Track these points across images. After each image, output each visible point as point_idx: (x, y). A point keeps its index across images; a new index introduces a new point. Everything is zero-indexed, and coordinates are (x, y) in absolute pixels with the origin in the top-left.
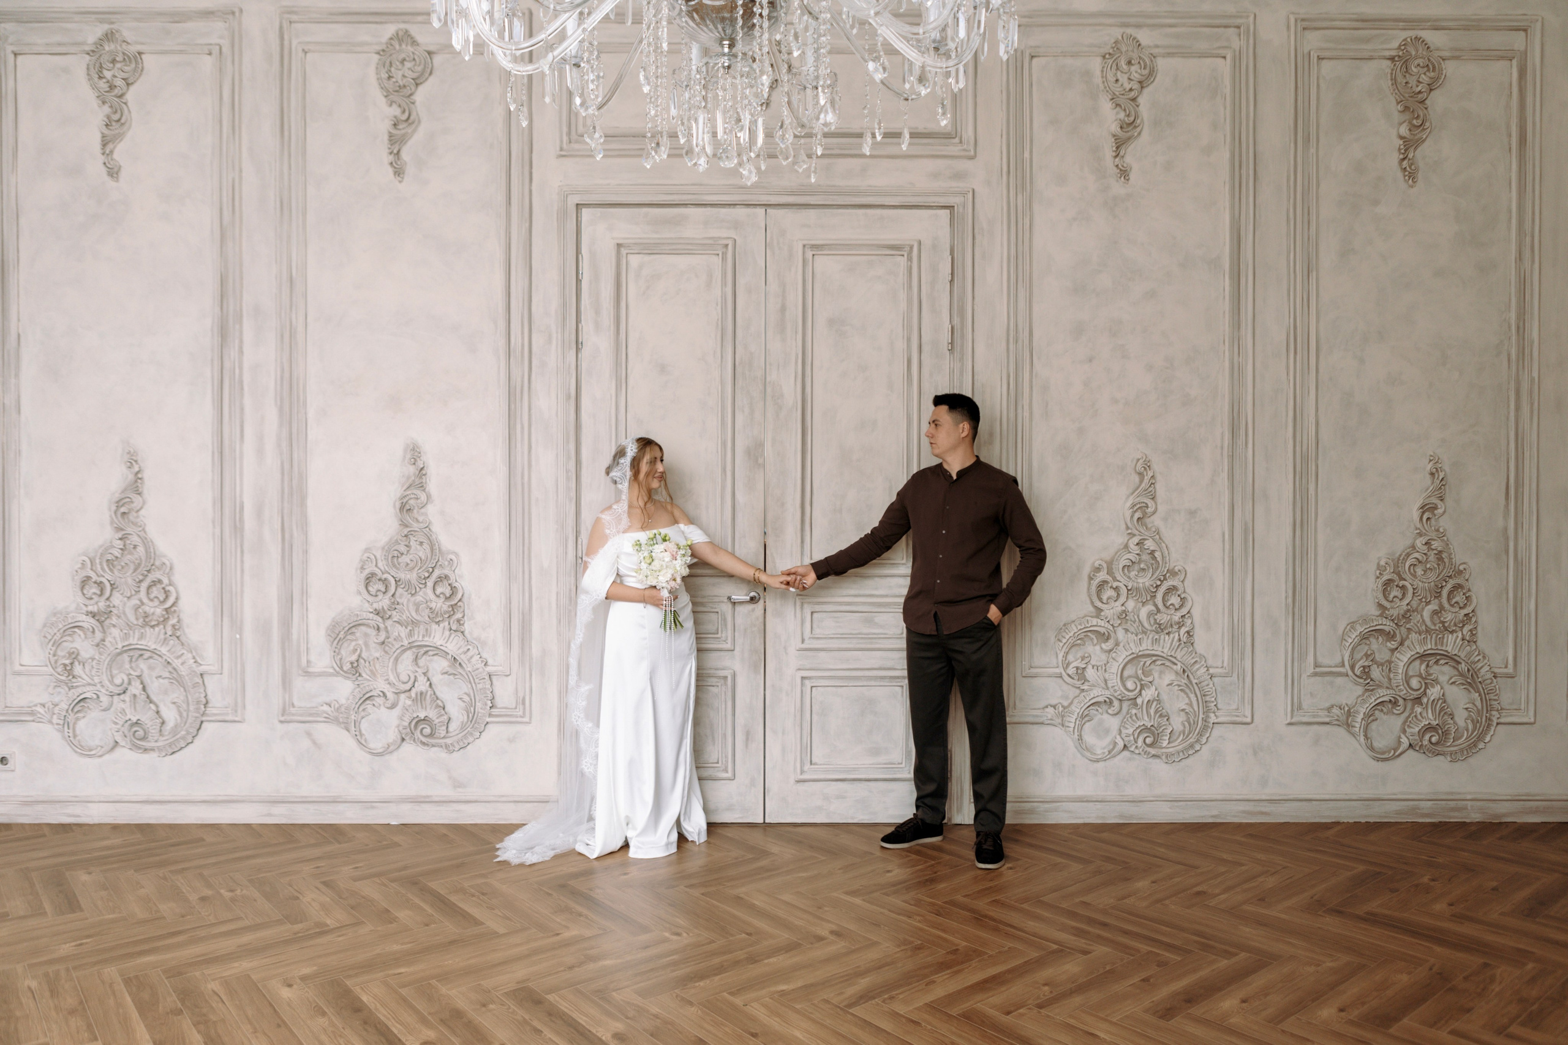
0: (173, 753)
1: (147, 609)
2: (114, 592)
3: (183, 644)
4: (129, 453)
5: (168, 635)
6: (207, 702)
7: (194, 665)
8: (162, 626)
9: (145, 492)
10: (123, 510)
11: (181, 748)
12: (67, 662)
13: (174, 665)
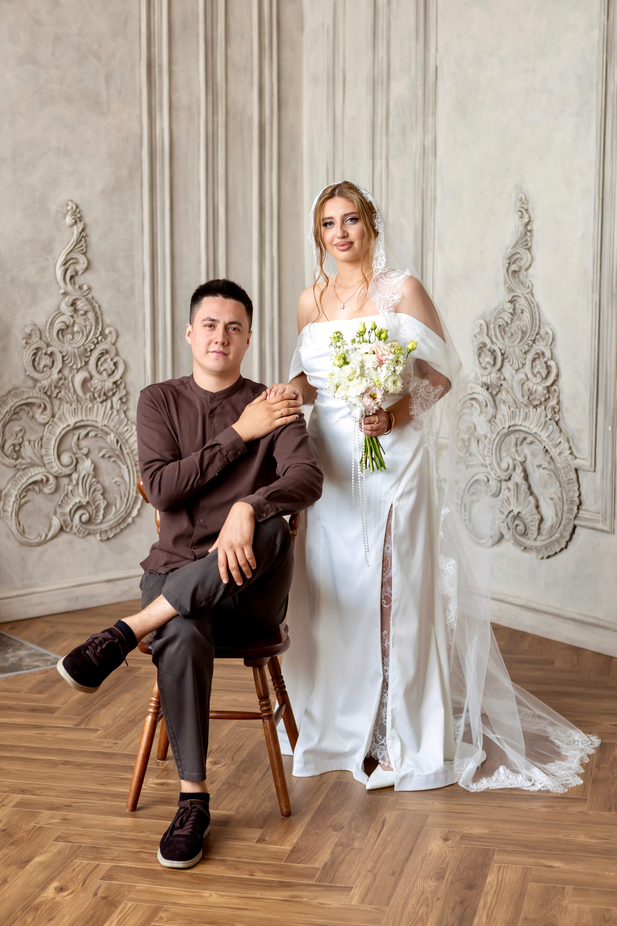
0: (549, 557)
1: (531, 385)
2: (506, 361)
3: (561, 431)
4: (521, 200)
5: (548, 419)
6: (580, 503)
7: (570, 457)
8: (543, 407)
9: (534, 247)
10: (514, 267)
11: (556, 553)
12: (466, 437)
13: (552, 454)
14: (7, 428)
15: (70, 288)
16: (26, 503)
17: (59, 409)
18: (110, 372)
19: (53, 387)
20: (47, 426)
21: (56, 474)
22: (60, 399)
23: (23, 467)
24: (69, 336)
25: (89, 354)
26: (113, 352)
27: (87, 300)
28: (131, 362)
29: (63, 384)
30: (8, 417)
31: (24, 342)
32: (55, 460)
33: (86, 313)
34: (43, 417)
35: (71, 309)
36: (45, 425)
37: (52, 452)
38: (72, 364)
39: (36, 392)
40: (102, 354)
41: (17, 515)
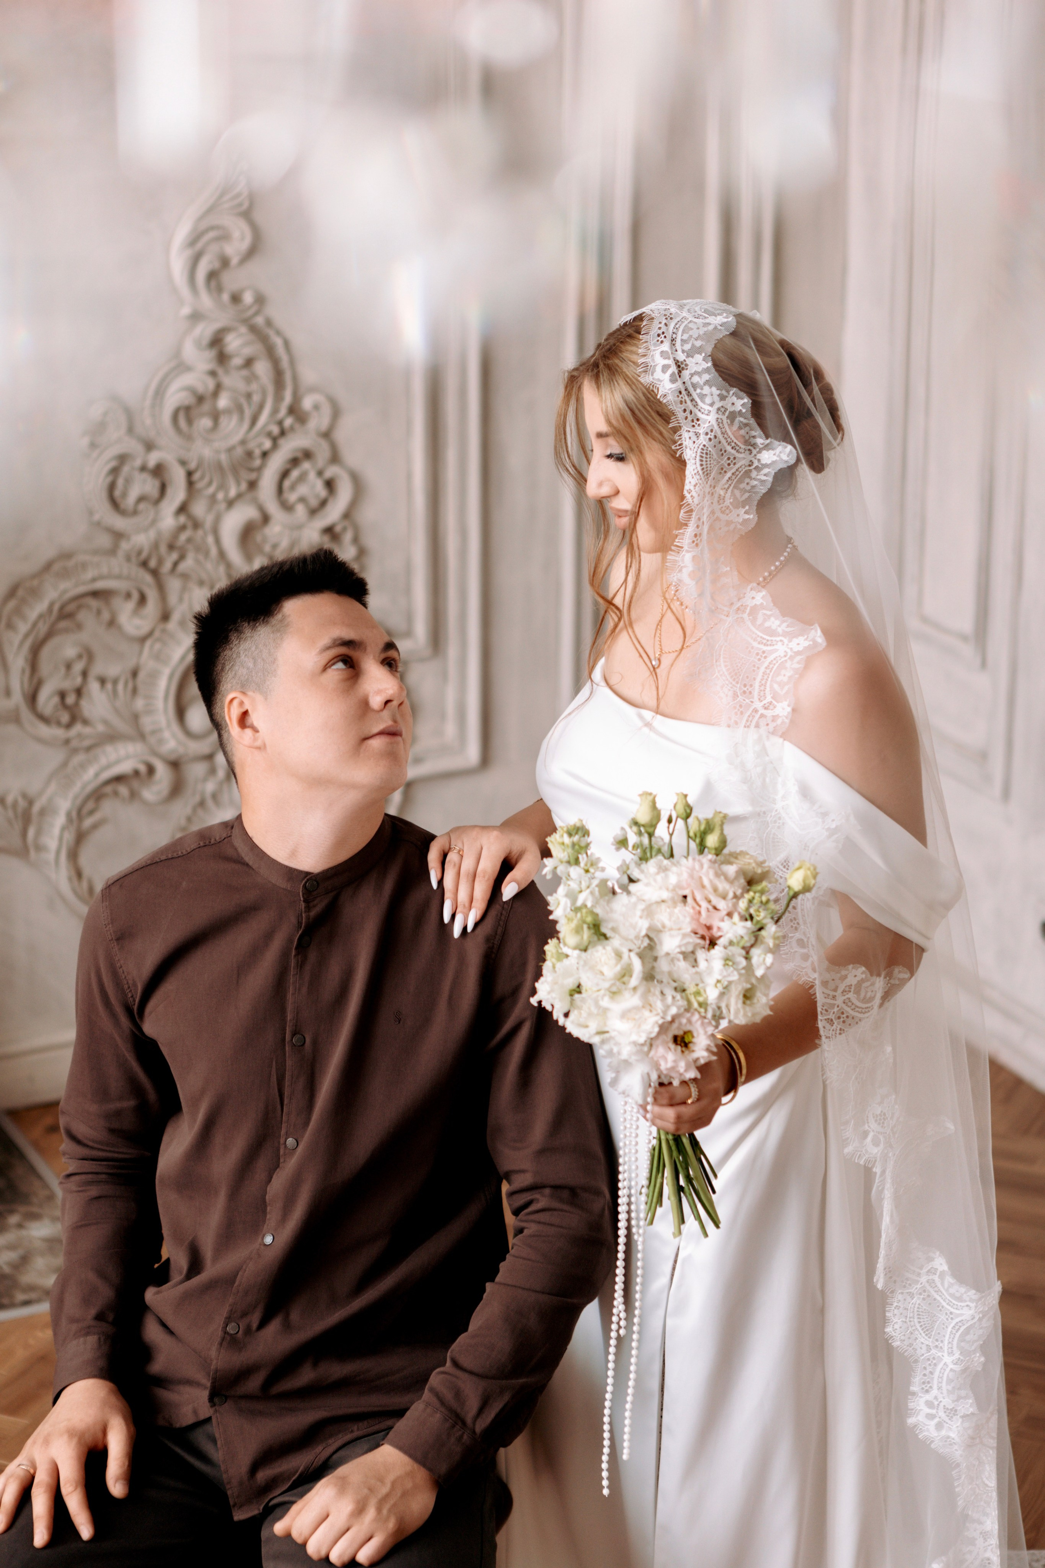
14: (45, 653)
15: (206, 301)
16: (95, 826)
17: (181, 600)
18: (314, 503)
19: (163, 549)
20: (148, 643)
21: (173, 757)
22: (185, 577)
23: (87, 743)
24: (206, 422)
25: (257, 462)
26: (323, 453)
27: (254, 329)
28: (372, 475)
29: (189, 540)
30: (43, 628)
31: (85, 441)
32: (169, 725)
33: (249, 363)
34: (137, 621)
35: (211, 354)
36: (143, 640)
37: (160, 704)
38: (211, 490)
39: (117, 564)
40: (295, 462)
41: (73, 855)
